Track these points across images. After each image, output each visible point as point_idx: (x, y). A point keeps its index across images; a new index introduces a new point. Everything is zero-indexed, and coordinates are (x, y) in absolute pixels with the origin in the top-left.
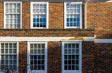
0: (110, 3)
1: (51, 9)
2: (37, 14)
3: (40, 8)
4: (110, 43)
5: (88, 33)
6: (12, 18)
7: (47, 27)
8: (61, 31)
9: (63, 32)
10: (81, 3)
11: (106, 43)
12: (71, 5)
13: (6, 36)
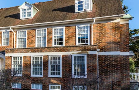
0: (113, 23)
1: (66, 31)
2: (57, 35)
3: (59, 31)
4: (113, 55)
5: (91, 48)
6: (41, 39)
7: (64, 45)
8: (72, 47)
9: (73, 48)
10: (89, 25)
11: (109, 55)
12: (81, 27)
13: (35, 52)
